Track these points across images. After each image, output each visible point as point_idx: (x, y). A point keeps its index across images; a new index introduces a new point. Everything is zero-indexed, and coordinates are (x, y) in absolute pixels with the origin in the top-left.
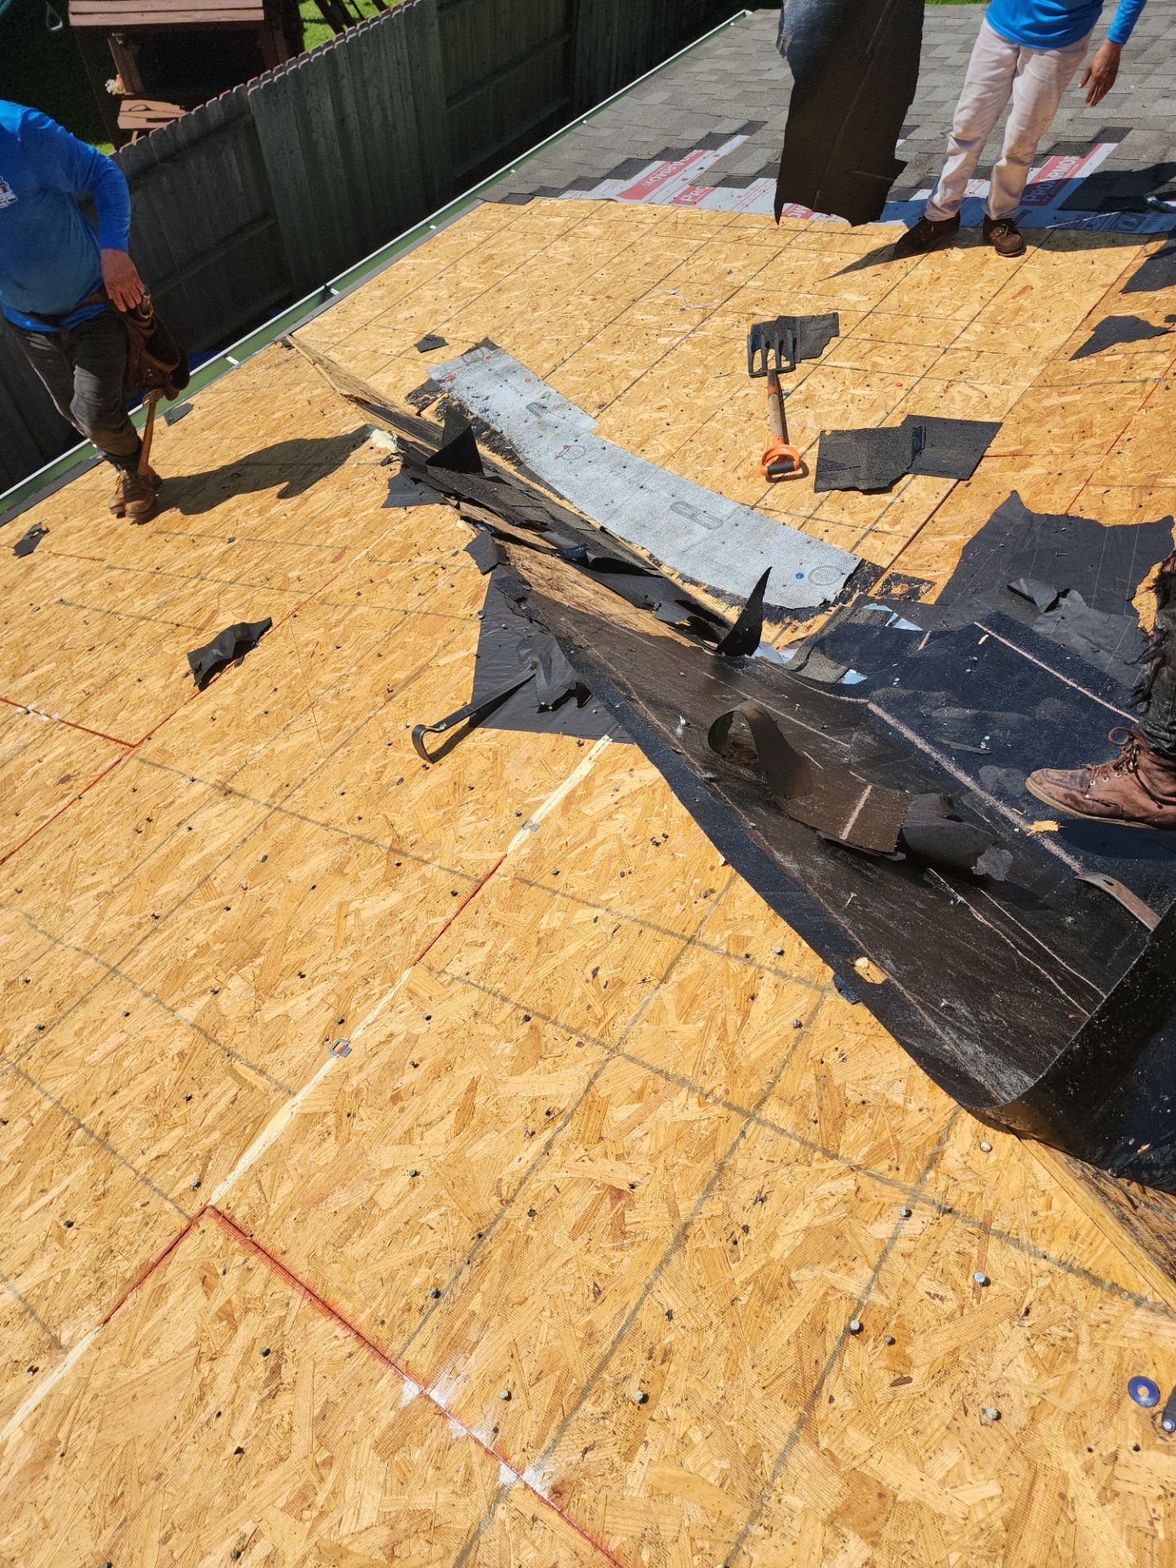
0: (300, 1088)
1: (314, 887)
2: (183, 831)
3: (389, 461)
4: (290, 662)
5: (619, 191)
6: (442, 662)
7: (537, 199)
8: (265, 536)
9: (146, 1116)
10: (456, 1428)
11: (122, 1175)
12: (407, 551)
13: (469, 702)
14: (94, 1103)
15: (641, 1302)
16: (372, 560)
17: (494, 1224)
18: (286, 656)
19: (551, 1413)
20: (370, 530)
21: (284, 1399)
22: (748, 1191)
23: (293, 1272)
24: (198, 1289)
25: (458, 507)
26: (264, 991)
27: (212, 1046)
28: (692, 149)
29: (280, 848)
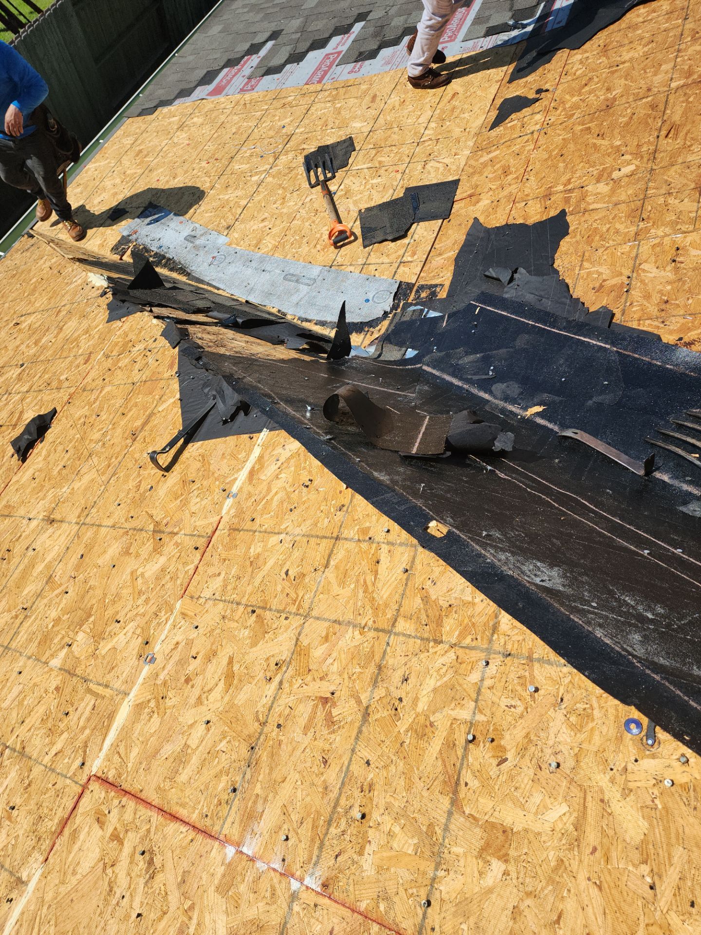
0: (131, 689)
1: (114, 566)
2: (30, 553)
3: (105, 293)
4: (72, 432)
5: (207, 92)
6: (160, 409)
7: (159, 109)
8: (42, 358)
9: (44, 731)
10: (260, 865)
11: (37, 770)
12: (127, 346)
13: (181, 429)
14: (12, 731)
15: (351, 759)
16: (107, 357)
17: (259, 738)
18: (69, 429)
19: (313, 840)
20: (102, 339)
21: (159, 877)
22: (397, 677)
23: (149, 801)
24: (96, 826)
25: (151, 311)
26: (98, 637)
27: (74, 678)
28: (243, 57)
29: (89, 547)
